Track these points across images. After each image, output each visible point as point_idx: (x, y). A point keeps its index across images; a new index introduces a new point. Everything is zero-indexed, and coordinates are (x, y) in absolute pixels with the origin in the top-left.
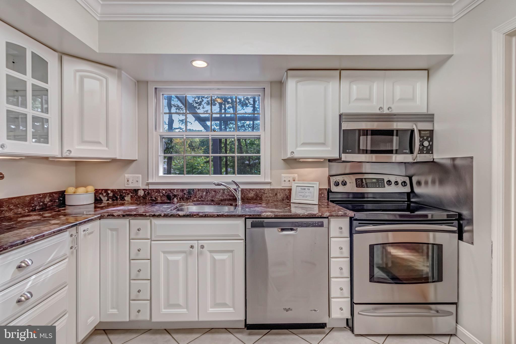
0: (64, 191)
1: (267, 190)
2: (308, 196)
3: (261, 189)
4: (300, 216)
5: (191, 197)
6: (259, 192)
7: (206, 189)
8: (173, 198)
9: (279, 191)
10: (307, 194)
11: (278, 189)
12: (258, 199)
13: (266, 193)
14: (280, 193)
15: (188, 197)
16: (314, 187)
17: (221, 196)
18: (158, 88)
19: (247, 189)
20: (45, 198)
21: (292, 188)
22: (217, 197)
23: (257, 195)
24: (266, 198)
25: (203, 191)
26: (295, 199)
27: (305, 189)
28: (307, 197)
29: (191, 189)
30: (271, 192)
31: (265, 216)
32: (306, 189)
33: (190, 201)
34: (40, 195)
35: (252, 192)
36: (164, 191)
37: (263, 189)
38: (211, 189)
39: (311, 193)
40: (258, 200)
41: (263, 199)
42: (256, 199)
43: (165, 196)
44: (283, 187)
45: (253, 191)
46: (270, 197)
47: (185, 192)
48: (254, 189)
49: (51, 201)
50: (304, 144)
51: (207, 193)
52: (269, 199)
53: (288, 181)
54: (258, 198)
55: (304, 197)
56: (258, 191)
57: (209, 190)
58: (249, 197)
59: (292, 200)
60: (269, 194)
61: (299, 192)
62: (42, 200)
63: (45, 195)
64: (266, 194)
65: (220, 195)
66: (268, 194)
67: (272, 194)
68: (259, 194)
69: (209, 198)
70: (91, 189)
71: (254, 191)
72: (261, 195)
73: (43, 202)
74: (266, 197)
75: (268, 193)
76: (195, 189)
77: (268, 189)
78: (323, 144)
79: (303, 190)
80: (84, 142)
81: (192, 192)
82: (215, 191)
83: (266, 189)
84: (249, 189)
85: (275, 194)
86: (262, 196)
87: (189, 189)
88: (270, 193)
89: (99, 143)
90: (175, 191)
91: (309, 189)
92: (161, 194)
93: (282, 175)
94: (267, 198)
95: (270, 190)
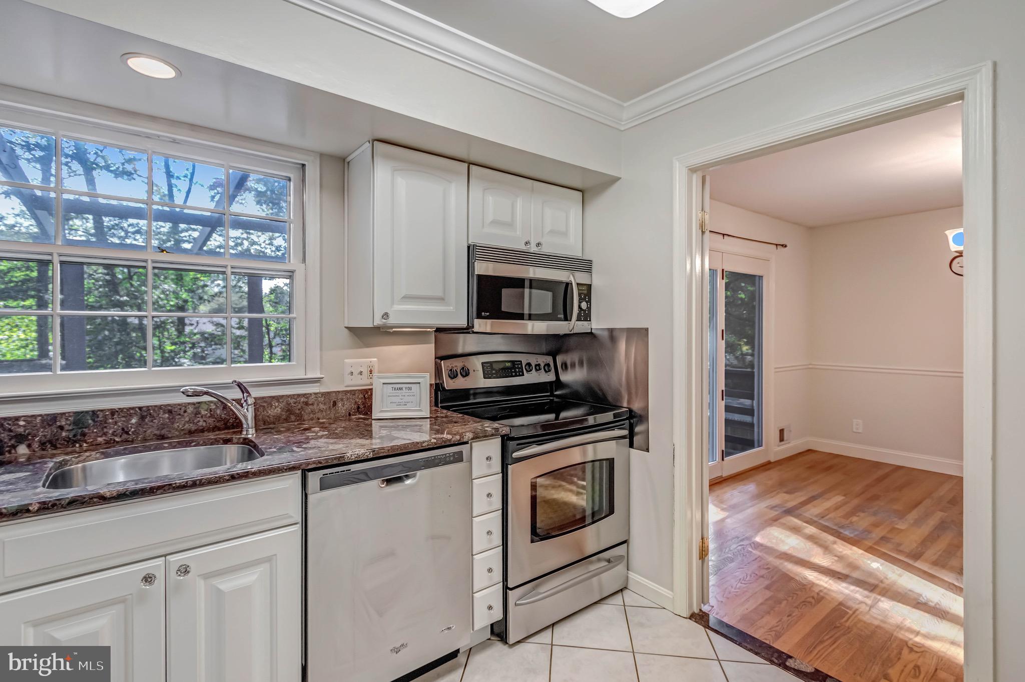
1: (313, 396)
2: (408, 402)
3: (299, 395)
4: (422, 447)
5: (84, 435)
6: (295, 403)
7: (140, 408)
8: (13, 447)
9: (340, 396)
10: (406, 399)
11: (339, 392)
12: (293, 420)
13: (310, 403)
14: (342, 400)
15: (74, 436)
16: (419, 383)
17: (189, 422)
19: (263, 398)
21: (374, 387)
22: (176, 425)
23: (289, 411)
24: (312, 415)
25: (131, 415)
26: (382, 411)
27: (401, 389)
28: (406, 405)
29: (87, 412)
30: (324, 400)
31: (353, 457)
32: (404, 389)
33: (81, 446)
35: (277, 404)
37: (304, 395)
38: (156, 406)
39: (414, 396)
40: (292, 422)
41: (306, 417)
42: (287, 420)
44: (346, 387)
45: (278, 401)
46: (321, 411)
47: (62, 423)
48: (283, 396)
50: (407, 298)
51: (143, 418)
52: (319, 415)
53: (358, 374)
54: (293, 418)
55: (400, 405)
56: (292, 401)
57: (149, 410)
58: (268, 416)
59: (376, 414)
60: (318, 405)
61: (389, 396)
64: (312, 404)
65: (187, 419)
66: (315, 406)
67: (325, 404)
68: (295, 407)
69: (149, 431)
71: (283, 402)
72: (299, 410)
74: (312, 411)
75: (316, 404)
76: (102, 411)
77: (315, 394)
78: (441, 300)
79: (398, 391)
81: (90, 421)
82: (170, 412)
83: (311, 394)
84: (270, 397)
85: (332, 403)
86: (301, 412)
87: (77, 413)
88: (322, 403)
90: (22, 423)
91: (410, 389)
93: (345, 360)
94: (315, 414)
95: (320, 395)
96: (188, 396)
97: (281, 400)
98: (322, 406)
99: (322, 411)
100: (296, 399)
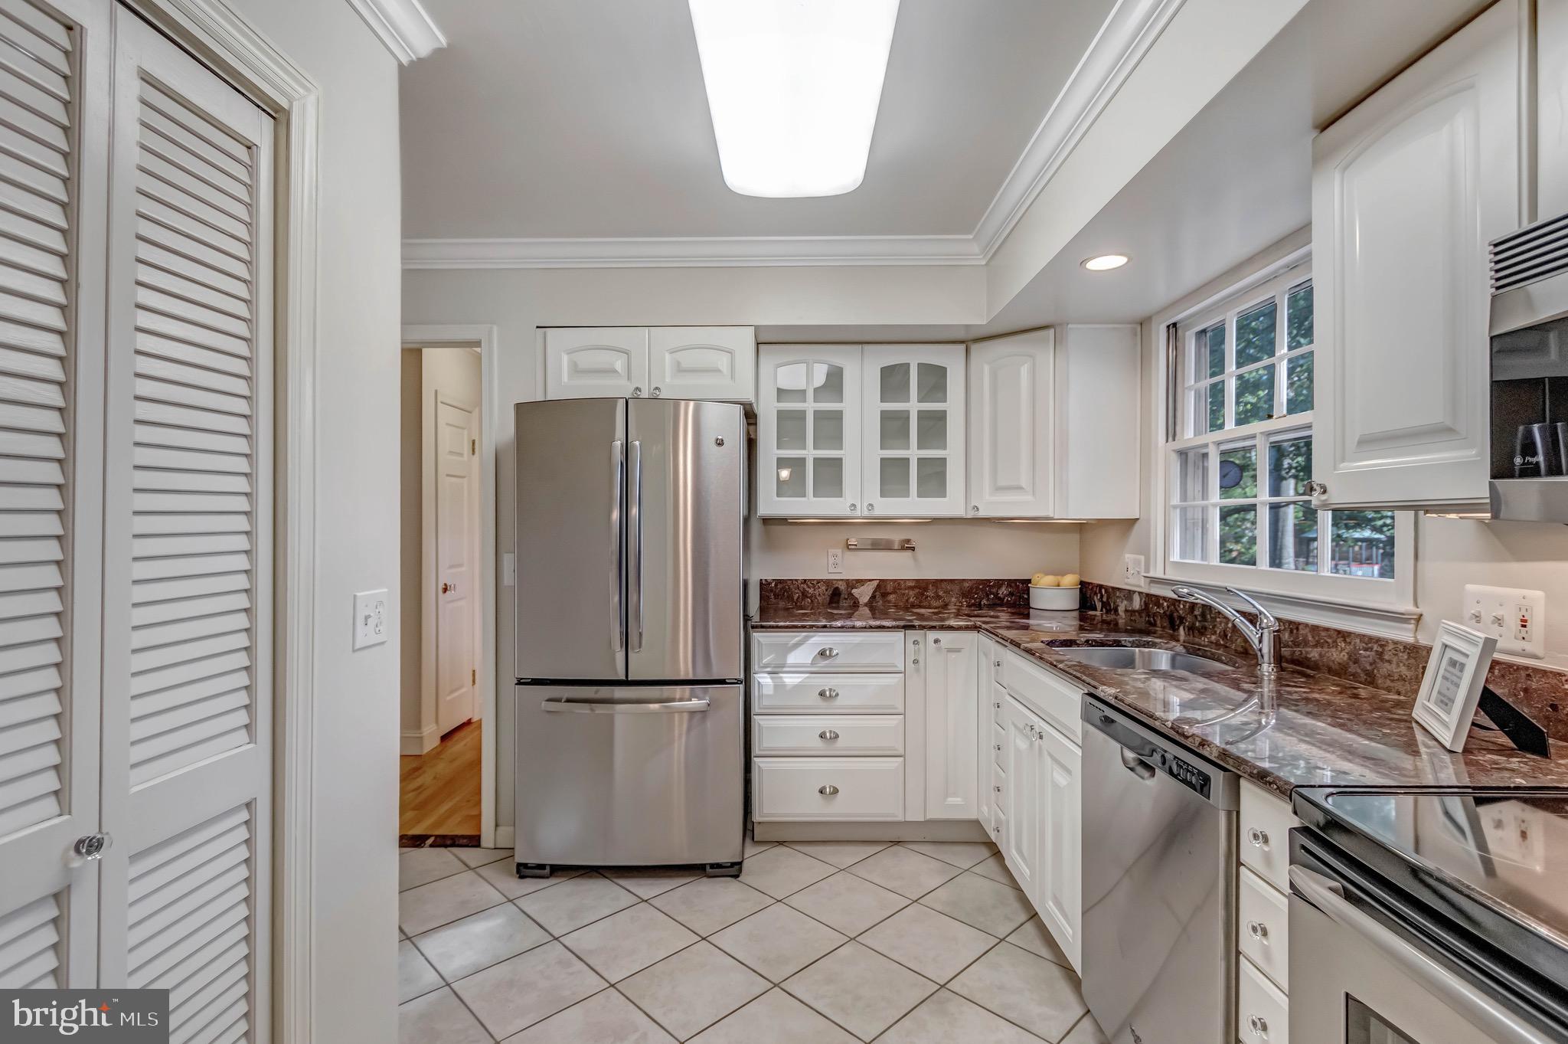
0: (1029, 581)
1: (1391, 647)
2: (1450, 700)
3: (1371, 639)
6: (1365, 651)
8: (1179, 627)
10: (1451, 691)
12: (1364, 680)
13: (1386, 657)
15: (1202, 628)
18: (1182, 321)
20: (1000, 587)
23: (1358, 661)
24: (1389, 683)
26: (1423, 706)
27: (1455, 664)
30: (1410, 659)
31: (1103, 694)
32: (1457, 666)
34: (989, 581)
35: (1343, 645)
36: (1165, 604)
37: (1378, 640)
39: (1458, 686)
40: (1361, 683)
41: (1380, 682)
42: (1354, 677)
43: (1166, 615)
45: (1345, 641)
46: (1402, 679)
47: (1197, 613)
48: (1351, 633)
49: (1011, 594)
52: (1398, 685)
54: (1363, 676)
55: (1443, 702)
56: (1361, 646)
58: (1333, 661)
60: (1398, 665)
61: (1442, 677)
62: (994, 590)
63: (999, 583)
64: (1389, 662)
66: (1394, 666)
67: (1409, 667)
68: (1365, 657)
70: (1070, 580)
71: (1350, 643)
72: (1371, 664)
73: (996, 595)
74: (1389, 675)
75: (1394, 662)
77: (1394, 643)
79: (1451, 669)
80: (999, 489)
81: (1208, 617)
83: (1387, 641)
84: (1335, 630)
86: (1373, 670)
87: (1203, 606)
88: (1404, 665)
89: (1020, 488)
90: (1182, 606)
91: (1462, 668)
92: (1162, 611)
93: (1467, 585)
94: (1395, 681)
95: (1401, 647)
97: (1348, 640)
98: (1403, 670)
99: (1404, 680)
100: (1366, 644)
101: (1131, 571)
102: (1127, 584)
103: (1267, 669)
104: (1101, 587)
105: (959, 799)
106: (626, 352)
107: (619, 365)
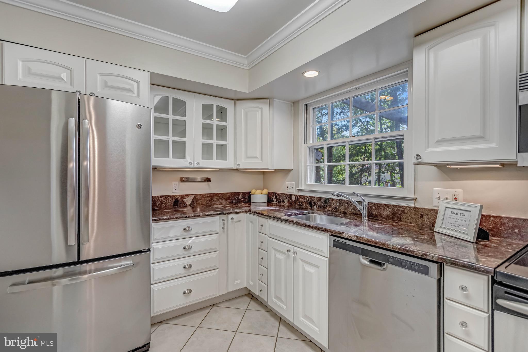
0: (250, 192)
1: (408, 209)
2: (460, 225)
3: (399, 206)
5: (326, 206)
6: (397, 210)
7: (339, 200)
8: (314, 206)
9: (426, 212)
10: (459, 222)
11: (425, 209)
12: (396, 220)
13: (406, 212)
14: (427, 214)
15: (325, 206)
16: (471, 211)
17: (353, 209)
18: (308, 104)
19: (381, 204)
20: (239, 195)
21: (439, 209)
22: (349, 209)
23: (394, 213)
24: (407, 220)
25: (337, 202)
26: (440, 227)
27: (457, 214)
28: (458, 227)
29: (327, 198)
30: (415, 212)
31: (346, 236)
32: (459, 214)
33: (326, 210)
34: (236, 193)
35: (388, 209)
36: (307, 198)
37: (402, 207)
38: (343, 200)
39: (465, 221)
40: (395, 220)
41: (403, 220)
42: (392, 219)
43: (308, 202)
44: (435, 206)
45: (388, 207)
46: (412, 218)
47: (322, 201)
48: (391, 205)
49: (243, 198)
50: (441, 142)
51: (340, 204)
52: (411, 221)
53: (444, 199)
54: (396, 218)
55: (454, 226)
56: (395, 209)
57: (341, 201)
58: (383, 214)
59: (437, 229)
60: (411, 214)
61: (448, 217)
62: (237, 197)
63: (239, 194)
64: (407, 213)
65: (352, 208)
66: (409, 215)
67: (415, 215)
68: (397, 212)
69: (342, 209)
70: (265, 191)
71: (391, 208)
72: (399, 215)
73: (238, 198)
74: (407, 217)
75: (409, 213)
76: (330, 199)
77: (409, 207)
79: (455, 215)
80: (248, 158)
81: (328, 202)
82: (347, 203)
83: (406, 207)
84: (384, 204)
85: (420, 216)
86: (400, 216)
87: (325, 198)
88: (413, 214)
89: (256, 158)
90: (315, 199)
91: (464, 215)
92: (306, 201)
93: (434, 188)
94: (409, 219)
95: (412, 209)
96: (334, 196)
97: (390, 207)
98: (413, 216)
99: (413, 219)
100: (398, 208)
101: (289, 187)
102: (287, 192)
103: (365, 219)
104: (276, 193)
105: (239, 281)
106: (70, 69)
107: (64, 75)
